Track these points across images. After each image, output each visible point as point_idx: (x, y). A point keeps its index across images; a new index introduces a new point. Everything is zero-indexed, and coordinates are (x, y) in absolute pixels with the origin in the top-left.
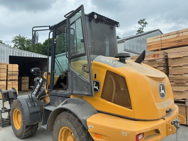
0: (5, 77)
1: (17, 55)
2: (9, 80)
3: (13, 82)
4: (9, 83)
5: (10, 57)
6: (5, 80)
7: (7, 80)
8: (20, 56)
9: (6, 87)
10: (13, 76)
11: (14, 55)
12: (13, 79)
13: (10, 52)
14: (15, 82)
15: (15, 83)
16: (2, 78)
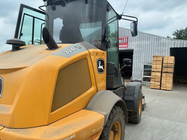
0: (160, 69)
1: (179, 46)
2: (164, 72)
3: (167, 74)
4: (163, 75)
5: (171, 49)
6: (159, 72)
7: (162, 72)
8: (182, 47)
9: (160, 78)
10: (168, 68)
11: (176, 47)
12: (167, 71)
13: (172, 44)
14: (169, 74)
15: (169, 76)
16: (157, 70)
